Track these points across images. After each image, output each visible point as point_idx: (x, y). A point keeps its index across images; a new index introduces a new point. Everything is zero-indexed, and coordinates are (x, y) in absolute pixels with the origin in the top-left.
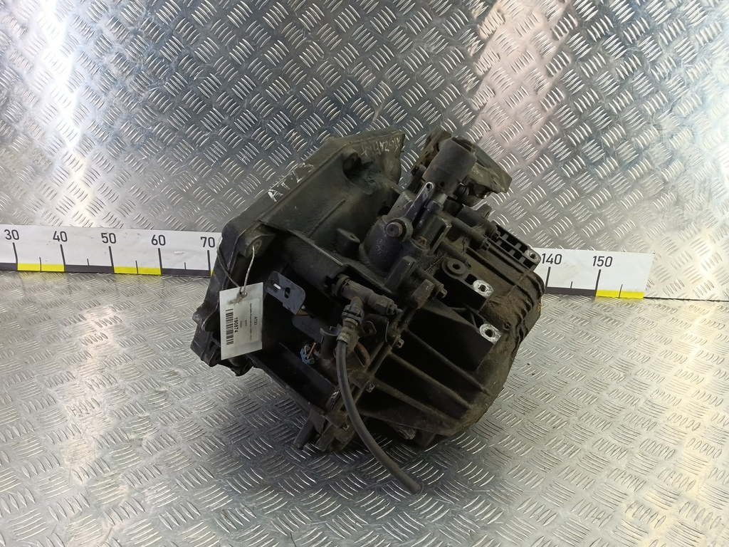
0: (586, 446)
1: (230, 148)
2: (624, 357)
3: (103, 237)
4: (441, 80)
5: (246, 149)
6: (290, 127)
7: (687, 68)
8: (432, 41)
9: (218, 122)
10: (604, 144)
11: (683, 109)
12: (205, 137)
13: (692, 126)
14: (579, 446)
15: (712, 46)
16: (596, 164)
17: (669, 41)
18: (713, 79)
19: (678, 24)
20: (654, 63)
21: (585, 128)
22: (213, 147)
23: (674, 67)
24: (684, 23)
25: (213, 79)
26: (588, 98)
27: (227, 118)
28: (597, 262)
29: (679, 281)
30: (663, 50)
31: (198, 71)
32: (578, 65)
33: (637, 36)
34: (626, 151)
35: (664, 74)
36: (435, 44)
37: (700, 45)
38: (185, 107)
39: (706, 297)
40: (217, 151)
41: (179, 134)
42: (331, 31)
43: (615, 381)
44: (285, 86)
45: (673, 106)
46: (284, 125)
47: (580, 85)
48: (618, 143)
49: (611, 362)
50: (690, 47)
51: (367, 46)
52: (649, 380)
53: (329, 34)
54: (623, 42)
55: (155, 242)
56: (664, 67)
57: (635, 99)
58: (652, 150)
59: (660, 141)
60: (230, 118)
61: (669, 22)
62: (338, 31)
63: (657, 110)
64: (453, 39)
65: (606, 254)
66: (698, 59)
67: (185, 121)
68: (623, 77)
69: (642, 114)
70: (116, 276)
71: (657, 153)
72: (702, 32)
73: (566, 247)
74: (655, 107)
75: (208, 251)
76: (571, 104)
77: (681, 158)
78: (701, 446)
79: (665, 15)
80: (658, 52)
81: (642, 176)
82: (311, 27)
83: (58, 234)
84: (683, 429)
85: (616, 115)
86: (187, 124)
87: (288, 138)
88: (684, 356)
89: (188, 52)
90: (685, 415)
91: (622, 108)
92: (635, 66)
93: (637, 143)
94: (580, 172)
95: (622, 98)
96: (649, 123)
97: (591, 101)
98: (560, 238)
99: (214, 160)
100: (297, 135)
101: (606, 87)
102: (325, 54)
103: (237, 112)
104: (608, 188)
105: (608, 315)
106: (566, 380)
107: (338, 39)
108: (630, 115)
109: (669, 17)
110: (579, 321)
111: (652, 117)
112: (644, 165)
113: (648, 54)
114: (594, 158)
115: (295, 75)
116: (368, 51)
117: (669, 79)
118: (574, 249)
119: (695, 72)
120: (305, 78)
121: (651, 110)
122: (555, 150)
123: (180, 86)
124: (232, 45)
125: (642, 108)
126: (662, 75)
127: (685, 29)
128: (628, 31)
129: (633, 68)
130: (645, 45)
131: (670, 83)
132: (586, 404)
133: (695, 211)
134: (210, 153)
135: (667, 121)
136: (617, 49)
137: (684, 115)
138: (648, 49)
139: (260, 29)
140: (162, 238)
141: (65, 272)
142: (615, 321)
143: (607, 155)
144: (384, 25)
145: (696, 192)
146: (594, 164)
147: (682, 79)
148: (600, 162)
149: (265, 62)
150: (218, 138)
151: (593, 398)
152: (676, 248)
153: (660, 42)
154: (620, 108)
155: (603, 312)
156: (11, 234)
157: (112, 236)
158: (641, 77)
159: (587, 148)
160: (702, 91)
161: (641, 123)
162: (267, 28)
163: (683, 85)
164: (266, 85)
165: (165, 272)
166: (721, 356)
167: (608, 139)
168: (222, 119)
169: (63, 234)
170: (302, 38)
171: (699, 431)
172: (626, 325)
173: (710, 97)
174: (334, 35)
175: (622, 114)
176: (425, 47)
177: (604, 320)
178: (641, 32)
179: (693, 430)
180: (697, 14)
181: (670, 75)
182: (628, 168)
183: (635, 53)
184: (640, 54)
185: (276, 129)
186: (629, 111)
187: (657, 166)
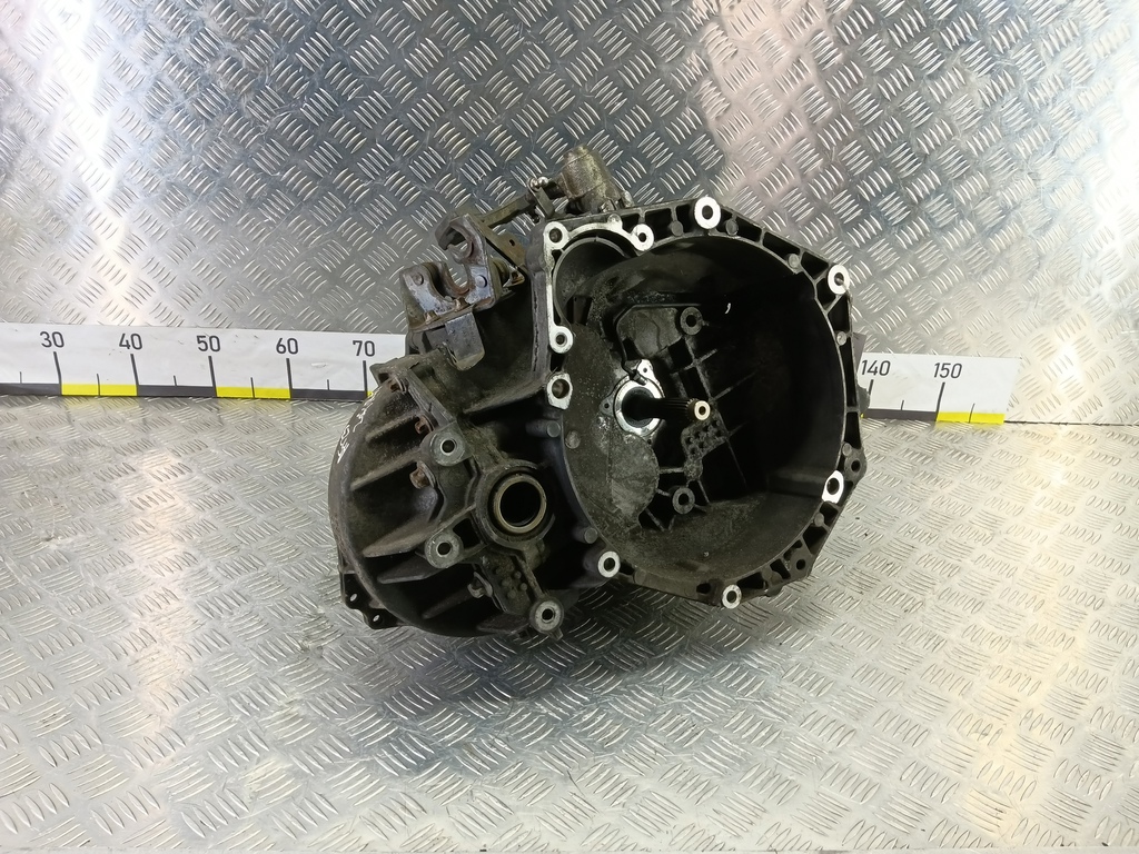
0: (954, 635)
1: (401, 206)
2: (988, 509)
3: (199, 342)
5: (427, 207)
6: (493, 174)
7: (1079, 91)
9: (384, 166)
10: (958, 200)
11: (1071, 150)
12: (363, 189)
13: (1081, 175)
14: (944, 635)
15: (1115, 60)
16: (944, 230)
17: (1056, 52)
18: (1115, 107)
19: (1070, 27)
21: (931, 176)
22: (376, 204)
23: (1060, 89)
24: (1077, 25)
25: (377, 99)
26: (938, 133)
27: (399, 159)
28: (940, 372)
29: (1055, 397)
30: (1047, 65)
31: (356, 86)
32: (925, 84)
33: (1011, 44)
34: (988, 211)
35: (1046, 98)
37: (1098, 57)
38: (335, 142)
39: (1090, 419)
40: (382, 210)
41: (323, 184)
42: (562, 28)
43: (980, 543)
44: (489, 111)
45: (1057, 145)
46: (486, 170)
47: (926, 113)
48: (977, 200)
49: (971, 516)
50: (1085, 61)
51: (617, 51)
52: (1027, 540)
53: (558, 32)
54: (990, 51)
55: (281, 349)
56: (1047, 90)
57: (1004, 135)
58: (1025, 209)
59: (1036, 196)
60: (403, 159)
61: (1056, 22)
62: (573, 28)
63: (1034, 152)
65: (952, 360)
66: (1096, 78)
67: (332, 163)
68: (988, 103)
69: (1011, 158)
70: (221, 402)
71: (1032, 214)
72: (1103, 39)
73: (897, 351)
74: (1032, 148)
75: (365, 363)
76: (913, 142)
77: (1065, 221)
78: (1109, 631)
79: (1052, 13)
80: (1040, 67)
81: (1008, 247)
82: (531, 21)
83: (128, 338)
84: (1081, 608)
85: (975, 159)
86: (336, 168)
87: (491, 190)
88: (1071, 505)
89: (340, 57)
90: (1082, 589)
91: (985, 148)
92: (1006, 87)
93: (1005, 200)
94: (921, 240)
95: (986, 133)
96: (1022, 170)
97: (941, 138)
98: (889, 338)
99: (377, 223)
100: (506, 186)
101: (964, 118)
102: (552, 64)
103: (414, 149)
104: (960, 264)
105: (958, 448)
106: (912, 542)
107: (572, 41)
108: (995, 159)
109: (1057, 17)
110: (918, 457)
111: (1027, 161)
112: (1011, 230)
113: (1025, 70)
114: (941, 221)
115: (506, 94)
116: (618, 59)
117: (1053, 107)
118: (909, 352)
119: (1090, 97)
120: (521, 99)
121: (1026, 151)
122: (888, 210)
123: (327, 109)
124: (410, 47)
125: (1013, 148)
126: (1044, 101)
127: (1078, 34)
128: (998, 36)
129: (1003, 90)
130: (1021, 57)
131: (1054, 112)
132: (945, 576)
133: (1079, 297)
134: (370, 212)
135: (1047, 169)
136: (981, 62)
137: (1072, 158)
138: (1025, 62)
139: (453, 23)
140: (292, 343)
141: (138, 396)
142: (968, 457)
143: (961, 217)
144: (643, 20)
145: (1082, 270)
146: (941, 229)
147: (1072, 106)
148: (951, 226)
149: (460, 74)
150: (383, 190)
151: (953, 567)
152: (1052, 350)
153: (1042, 52)
154: (981, 148)
155: (949, 444)
156: (51, 339)
157: (214, 340)
158: (1014, 104)
159: (933, 206)
160: (1098, 124)
161: (1011, 169)
162: (465, 23)
163: (1072, 115)
164: (460, 109)
165: (297, 395)
166: (1120, 504)
167: (964, 192)
168: (390, 161)
169: (136, 338)
170: (517, 38)
171: (1103, 611)
172: (984, 462)
173: (1108, 135)
174: (567, 35)
175: (985, 157)
177: (952, 454)
178: (1017, 38)
179: (1096, 609)
181: (1054, 99)
182: (989, 236)
183: (1007, 68)
184: (1013, 70)
185: (473, 176)
186: (994, 152)
187: (1030, 231)
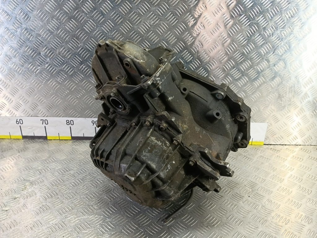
1: (51, 75)
2: (252, 180)
4: (157, 39)
5: (60, 75)
6: (81, 63)
7: (281, 31)
8: (151, 19)
9: (44, 61)
10: (241, 70)
11: (280, 51)
12: (38, 69)
13: (284, 60)
15: (293, 20)
16: (237, 80)
17: (272, 17)
18: (294, 36)
19: (276, 9)
20: (264, 28)
21: (231, 62)
22: (43, 74)
23: (274, 30)
24: (279, 8)
25: (39, 40)
26: (232, 47)
27: (48, 59)
29: (281, 136)
30: (269, 22)
31: (31, 36)
32: (226, 30)
33: (256, 15)
34: (252, 73)
35: (270, 34)
36: (153, 20)
37: (287, 19)
38: (27, 54)
39: (294, 143)
40: (45, 76)
41: (25, 68)
42: (99, 14)
43: (247, 194)
45: (275, 50)
46: (78, 62)
47: (228, 40)
48: (248, 69)
49: (246, 183)
50: (282, 20)
51: (118, 21)
52: (264, 193)
54: (249, 18)
55: (18, 123)
56: (270, 31)
57: (255, 47)
58: (265, 72)
59: (269, 68)
60: (50, 59)
61: (271, 7)
62: (103, 14)
63: (267, 52)
64: (162, 18)
66: (286, 26)
68: (249, 36)
69: (260, 54)
71: (268, 74)
72: (288, 13)
74: (266, 51)
75: (45, 127)
76: (224, 50)
77: (280, 75)
78: (290, 235)
79: (269, 4)
80: (266, 22)
81: (260, 85)
82: (88, 12)
84: (280, 224)
85: (246, 55)
86: (28, 63)
87: (81, 69)
88: (283, 178)
89: (25, 26)
90: (282, 215)
92: (255, 30)
93: (257, 69)
94: (230, 83)
95: (249, 46)
96: (263, 59)
99: (44, 80)
100: (86, 67)
101: (241, 41)
102: (97, 26)
103: (53, 56)
104: (244, 92)
105: (246, 155)
107: (103, 18)
108: (253, 55)
109: (271, 5)
110: (231, 159)
111: (264, 55)
112: (261, 80)
113: (261, 24)
114: (236, 77)
116: (119, 24)
117: (272, 36)
119: (285, 33)
120: (88, 38)
121: (264, 52)
122: (217, 73)
123: (23, 44)
124: (48, 22)
125: (259, 51)
126: (269, 34)
127: (279, 11)
128: (251, 12)
129: (254, 31)
130: (260, 19)
131: (273, 38)
132: (231, 210)
133: (287, 102)
134: (41, 77)
135: (272, 58)
136: (245, 21)
137: (280, 54)
138: (261, 21)
139: (62, 13)
140: (21, 121)
142: (249, 159)
143: (243, 75)
144: (126, 10)
145: (288, 93)
146: (236, 80)
147: (279, 36)
148: (239, 79)
149: (66, 30)
150: (44, 69)
152: (278, 120)
153: (267, 18)
154: (248, 52)
155: (243, 154)
158: (258, 36)
159: (233, 72)
160: (289, 42)
161: (259, 59)
162: (66, 13)
163: (279, 39)
164: (67, 42)
165: (24, 137)
166: (301, 177)
167: (243, 67)
168: (46, 60)
170: (84, 18)
171: (289, 225)
172: (254, 161)
173: (293, 46)
174: (101, 16)
175: (249, 55)
176: (148, 22)
177: (243, 158)
178: (258, 13)
179: (286, 224)
180: (285, 4)
181: (273, 34)
182: (253, 81)
183: (255, 23)
184: (257, 24)
185: (74, 64)
186: (253, 53)
187: (268, 80)
